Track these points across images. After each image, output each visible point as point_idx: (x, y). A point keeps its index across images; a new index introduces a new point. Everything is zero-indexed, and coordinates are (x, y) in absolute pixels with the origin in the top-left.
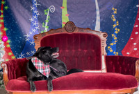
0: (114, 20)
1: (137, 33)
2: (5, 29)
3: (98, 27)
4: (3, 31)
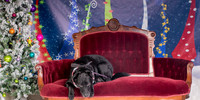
0: (164, 17)
1: (189, 32)
2: (41, 27)
3: (145, 26)
4: (38, 29)
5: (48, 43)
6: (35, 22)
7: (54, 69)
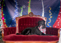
1: (59, 18)
2: (4, 15)
3: (43, 15)
4: (2, 15)
5: (6, 21)
6: (1, 13)
7: (8, 30)
